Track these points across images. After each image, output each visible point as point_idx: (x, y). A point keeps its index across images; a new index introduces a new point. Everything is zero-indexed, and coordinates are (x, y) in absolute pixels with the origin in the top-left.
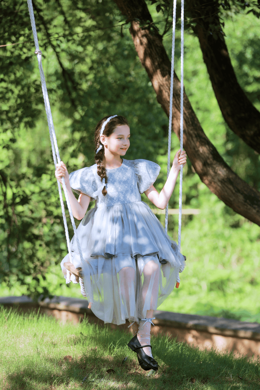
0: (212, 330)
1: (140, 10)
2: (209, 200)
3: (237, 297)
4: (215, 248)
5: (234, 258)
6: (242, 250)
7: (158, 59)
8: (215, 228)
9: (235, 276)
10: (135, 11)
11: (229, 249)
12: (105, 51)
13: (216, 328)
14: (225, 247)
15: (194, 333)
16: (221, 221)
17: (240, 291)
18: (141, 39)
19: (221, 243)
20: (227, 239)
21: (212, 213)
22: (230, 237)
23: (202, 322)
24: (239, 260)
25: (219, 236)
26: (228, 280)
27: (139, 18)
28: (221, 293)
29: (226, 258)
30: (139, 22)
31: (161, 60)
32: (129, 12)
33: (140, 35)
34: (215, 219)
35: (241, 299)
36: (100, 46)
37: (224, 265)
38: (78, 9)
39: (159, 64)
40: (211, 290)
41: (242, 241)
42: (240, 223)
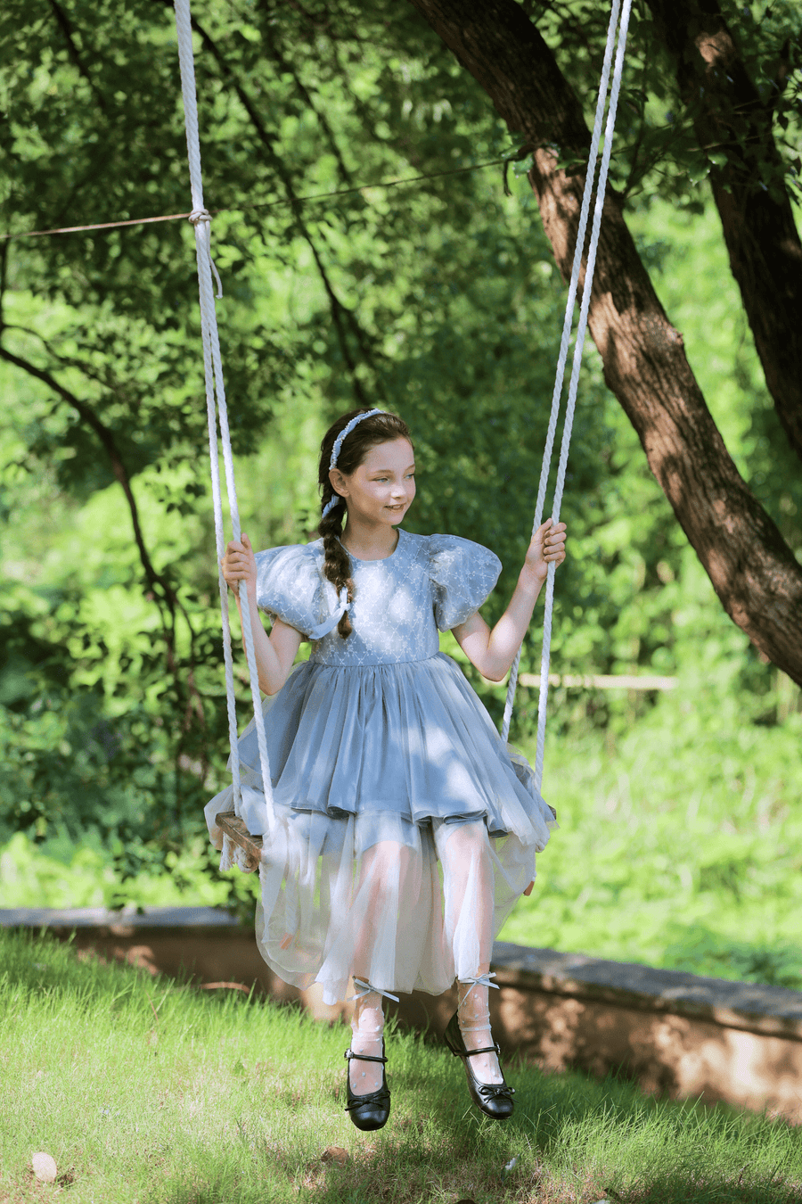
0: (725, 1016)
1: (561, 118)
2: (700, 654)
3: (771, 907)
4: (714, 780)
5: (764, 805)
6: (784, 785)
7: (610, 262)
8: (714, 725)
9: (765, 852)
10: (547, 122)
11: (752, 782)
12: (447, 253)
13: (737, 1011)
14: (740, 777)
15: (675, 1021)
16: (730, 707)
17: (779, 892)
18: (563, 200)
19: (730, 766)
20: (746, 756)
21: (710, 688)
22: (753, 750)
23: (697, 991)
24: (775, 810)
25: (726, 746)
26: (749, 861)
27: (555, 140)
28: (728, 897)
29: (742, 808)
30: (555, 153)
31: (618, 264)
32: (529, 124)
33: (557, 189)
34: (716, 702)
35: (781, 914)
36: (435, 239)
37: (736, 821)
38: (376, 139)
39: (610, 275)
40: (703, 887)
41: (786, 760)
42: (780, 715)
